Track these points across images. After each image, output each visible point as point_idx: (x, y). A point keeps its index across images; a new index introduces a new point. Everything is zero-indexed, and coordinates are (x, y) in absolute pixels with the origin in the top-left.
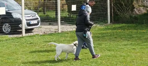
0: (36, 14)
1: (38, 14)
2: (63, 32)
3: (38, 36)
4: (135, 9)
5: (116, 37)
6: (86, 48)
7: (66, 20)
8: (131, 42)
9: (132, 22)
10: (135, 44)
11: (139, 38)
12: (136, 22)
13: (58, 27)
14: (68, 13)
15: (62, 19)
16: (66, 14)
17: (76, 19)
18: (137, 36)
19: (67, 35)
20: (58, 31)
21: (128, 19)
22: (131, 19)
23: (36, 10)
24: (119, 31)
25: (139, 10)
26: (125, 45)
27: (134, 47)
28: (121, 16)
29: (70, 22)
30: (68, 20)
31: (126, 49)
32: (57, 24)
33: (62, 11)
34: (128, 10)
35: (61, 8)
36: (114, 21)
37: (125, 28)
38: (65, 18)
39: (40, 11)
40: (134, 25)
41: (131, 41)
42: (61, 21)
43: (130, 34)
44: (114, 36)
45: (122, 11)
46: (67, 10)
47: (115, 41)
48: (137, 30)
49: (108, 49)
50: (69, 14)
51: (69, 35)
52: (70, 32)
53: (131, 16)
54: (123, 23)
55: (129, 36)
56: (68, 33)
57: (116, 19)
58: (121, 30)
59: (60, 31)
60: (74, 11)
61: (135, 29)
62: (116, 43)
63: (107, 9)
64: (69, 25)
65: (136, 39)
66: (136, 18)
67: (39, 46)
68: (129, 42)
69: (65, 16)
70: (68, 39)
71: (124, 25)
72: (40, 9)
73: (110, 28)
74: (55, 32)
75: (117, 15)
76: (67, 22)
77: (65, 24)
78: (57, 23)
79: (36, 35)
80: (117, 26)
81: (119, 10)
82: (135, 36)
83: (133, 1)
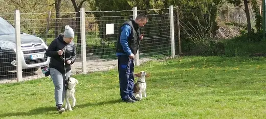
0: (43, 41)
1: (45, 41)
2: (90, 72)
3: (47, 81)
4: (220, 30)
5: (185, 81)
6: (133, 102)
7: (96, 52)
8: (212, 89)
9: (215, 54)
10: (220, 92)
11: (226, 81)
12: (222, 53)
13: (82, 64)
14: (100, 39)
15: (90, 49)
16: (96, 41)
17: (114, 49)
18: (224, 77)
19: (98, 78)
20: (83, 71)
21: (208, 47)
22: (212, 47)
23: (42, 34)
24: (191, 69)
25: (226, 32)
26: (202, 95)
27: (217, 98)
28: (195, 42)
29: (103, 54)
30: (100, 51)
31: (205, 102)
32: (81, 60)
33: (90, 34)
34: (207, 32)
35: (86, 30)
36: (183, 51)
37: (203, 64)
38: (95, 47)
39: (50, 36)
40: (218, 58)
41: (212, 87)
42: (87, 52)
43: (211, 74)
44: (182, 79)
45: (197, 33)
46: (98, 34)
47: (184, 87)
48: (223, 66)
49: (171, 102)
50: (102, 40)
51: (103, 78)
52: (104, 72)
53: (212, 43)
54: (198, 54)
55: (208, 79)
56: (100, 75)
57: (185, 48)
58: (196, 67)
59: (85, 72)
60: (111, 35)
61: (220, 66)
62: (186, 91)
63: (169, 30)
64: (101, 60)
65: (222, 82)
66: (221, 46)
67: (47, 99)
68: (209, 88)
69: (94, 44)
70: (100, 85)
71: (200, 58)
72: (50, 32)
73: (175, 64)
74: (77, 73)
75: (188, 40)
76: (98, 54)
77: (95, 59)
78: (81, 57)
79: (42, 80)
80: (189, 60)
81: (190, 32)
82: (219, 77)
83: (216, 16)
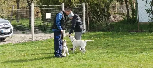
0: (9, 22)
1: (11, 23)
2: (37, 40)
3: (11, 45)
4: (111, 17)
5: (92, 46)
6: (61, 58)
7: (40, 29)
8: (107, 50)
9: (109, 30)
10: (111, 52)
11: (115, 46)
12: (112, 30)
13: (32, 36)
14: (42, 21)
15: (36, 27)
16: (40, 22)
17: (50, 27)
18: (113, 44)
19: (41, 44)
20: (32, 40)
21: (105, 27)
22: (107, 27)
23: (9, 18)
24: (95, 39)
25: (115, 18)
26: (101, 53)
27: (110, 55)
28: (97, 24)
29: (44, 30)
30: (43, 28)
31: (102, 58)
32: (31, 33)
33: (37, 19)
34: (104, 18)
35: (35, 16)
36: (90, 29)
37: (101, 36)
38: (40, 26)
39: (13, 20)
40: (110, 33)
41: (107, 49)
42: (35, 29)
43: (106, 42)
44: (90, 44)
45: (98, 18)
46: (41, 18)
47: (91, 49)
48: (113, 37)
49: (83, 58)
50: (44, 22)
51: (44, 44)
52: (44, 40)
53: (107, 24)
54: (99, 30)
55: (105, 45)
56: (42, 42)
57: (91, 27)
58: (97, 38)
59: (34, 40)
60: (49, 19)
61: (111, 37)
62: (92, 51)
63: (83, 17)
64: (43, 33)
65: (112, 47)
66: (112, 26)
67: (11, 56)
68: (105, 50)
69: (39, 24)
70: (43, 48)
71: (100, 33)
72: (14, 17)
73: (86, 36)
74: (29, 41)
75: (93, 23)
76: (42, 30)
77: (39, 32)
78: (31, 31)
79: (9, 45)
80: (93, 33)
81: (94, 18)
82: (110, 44)
83: (109, 9)
